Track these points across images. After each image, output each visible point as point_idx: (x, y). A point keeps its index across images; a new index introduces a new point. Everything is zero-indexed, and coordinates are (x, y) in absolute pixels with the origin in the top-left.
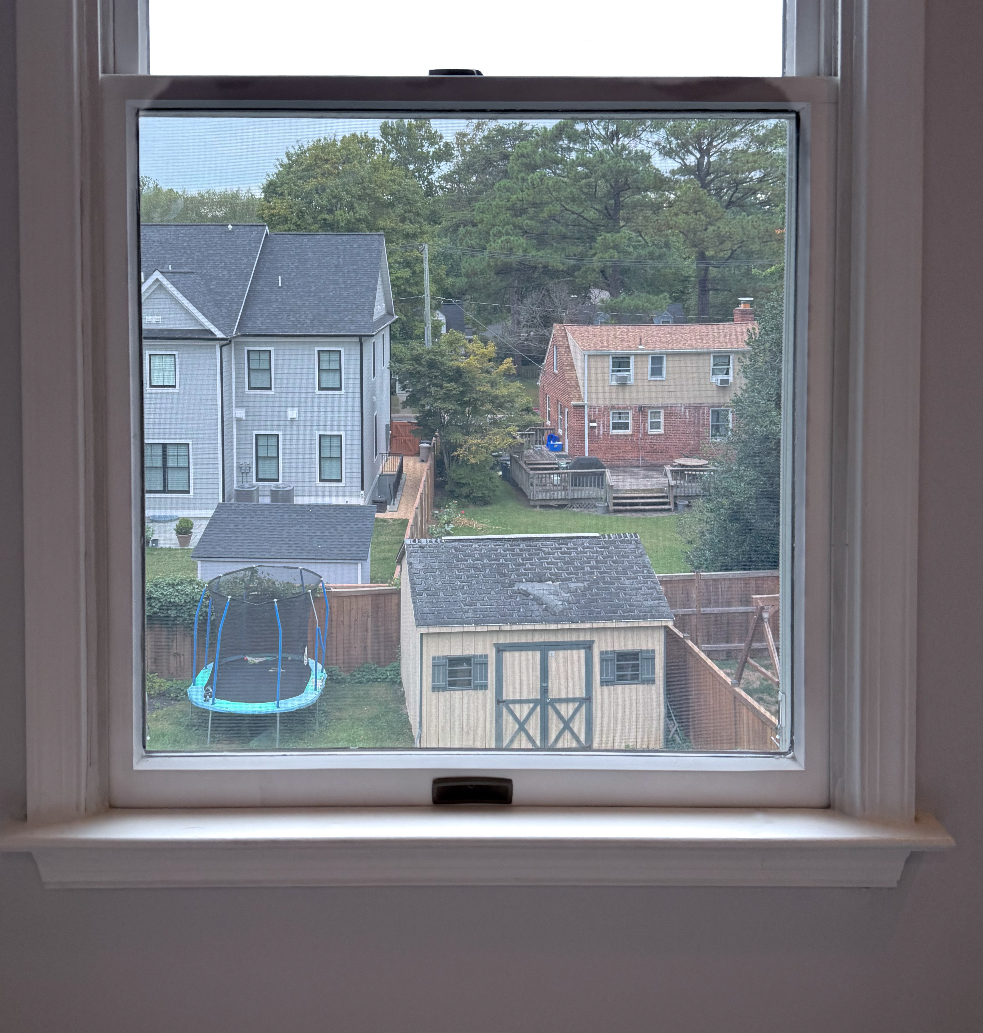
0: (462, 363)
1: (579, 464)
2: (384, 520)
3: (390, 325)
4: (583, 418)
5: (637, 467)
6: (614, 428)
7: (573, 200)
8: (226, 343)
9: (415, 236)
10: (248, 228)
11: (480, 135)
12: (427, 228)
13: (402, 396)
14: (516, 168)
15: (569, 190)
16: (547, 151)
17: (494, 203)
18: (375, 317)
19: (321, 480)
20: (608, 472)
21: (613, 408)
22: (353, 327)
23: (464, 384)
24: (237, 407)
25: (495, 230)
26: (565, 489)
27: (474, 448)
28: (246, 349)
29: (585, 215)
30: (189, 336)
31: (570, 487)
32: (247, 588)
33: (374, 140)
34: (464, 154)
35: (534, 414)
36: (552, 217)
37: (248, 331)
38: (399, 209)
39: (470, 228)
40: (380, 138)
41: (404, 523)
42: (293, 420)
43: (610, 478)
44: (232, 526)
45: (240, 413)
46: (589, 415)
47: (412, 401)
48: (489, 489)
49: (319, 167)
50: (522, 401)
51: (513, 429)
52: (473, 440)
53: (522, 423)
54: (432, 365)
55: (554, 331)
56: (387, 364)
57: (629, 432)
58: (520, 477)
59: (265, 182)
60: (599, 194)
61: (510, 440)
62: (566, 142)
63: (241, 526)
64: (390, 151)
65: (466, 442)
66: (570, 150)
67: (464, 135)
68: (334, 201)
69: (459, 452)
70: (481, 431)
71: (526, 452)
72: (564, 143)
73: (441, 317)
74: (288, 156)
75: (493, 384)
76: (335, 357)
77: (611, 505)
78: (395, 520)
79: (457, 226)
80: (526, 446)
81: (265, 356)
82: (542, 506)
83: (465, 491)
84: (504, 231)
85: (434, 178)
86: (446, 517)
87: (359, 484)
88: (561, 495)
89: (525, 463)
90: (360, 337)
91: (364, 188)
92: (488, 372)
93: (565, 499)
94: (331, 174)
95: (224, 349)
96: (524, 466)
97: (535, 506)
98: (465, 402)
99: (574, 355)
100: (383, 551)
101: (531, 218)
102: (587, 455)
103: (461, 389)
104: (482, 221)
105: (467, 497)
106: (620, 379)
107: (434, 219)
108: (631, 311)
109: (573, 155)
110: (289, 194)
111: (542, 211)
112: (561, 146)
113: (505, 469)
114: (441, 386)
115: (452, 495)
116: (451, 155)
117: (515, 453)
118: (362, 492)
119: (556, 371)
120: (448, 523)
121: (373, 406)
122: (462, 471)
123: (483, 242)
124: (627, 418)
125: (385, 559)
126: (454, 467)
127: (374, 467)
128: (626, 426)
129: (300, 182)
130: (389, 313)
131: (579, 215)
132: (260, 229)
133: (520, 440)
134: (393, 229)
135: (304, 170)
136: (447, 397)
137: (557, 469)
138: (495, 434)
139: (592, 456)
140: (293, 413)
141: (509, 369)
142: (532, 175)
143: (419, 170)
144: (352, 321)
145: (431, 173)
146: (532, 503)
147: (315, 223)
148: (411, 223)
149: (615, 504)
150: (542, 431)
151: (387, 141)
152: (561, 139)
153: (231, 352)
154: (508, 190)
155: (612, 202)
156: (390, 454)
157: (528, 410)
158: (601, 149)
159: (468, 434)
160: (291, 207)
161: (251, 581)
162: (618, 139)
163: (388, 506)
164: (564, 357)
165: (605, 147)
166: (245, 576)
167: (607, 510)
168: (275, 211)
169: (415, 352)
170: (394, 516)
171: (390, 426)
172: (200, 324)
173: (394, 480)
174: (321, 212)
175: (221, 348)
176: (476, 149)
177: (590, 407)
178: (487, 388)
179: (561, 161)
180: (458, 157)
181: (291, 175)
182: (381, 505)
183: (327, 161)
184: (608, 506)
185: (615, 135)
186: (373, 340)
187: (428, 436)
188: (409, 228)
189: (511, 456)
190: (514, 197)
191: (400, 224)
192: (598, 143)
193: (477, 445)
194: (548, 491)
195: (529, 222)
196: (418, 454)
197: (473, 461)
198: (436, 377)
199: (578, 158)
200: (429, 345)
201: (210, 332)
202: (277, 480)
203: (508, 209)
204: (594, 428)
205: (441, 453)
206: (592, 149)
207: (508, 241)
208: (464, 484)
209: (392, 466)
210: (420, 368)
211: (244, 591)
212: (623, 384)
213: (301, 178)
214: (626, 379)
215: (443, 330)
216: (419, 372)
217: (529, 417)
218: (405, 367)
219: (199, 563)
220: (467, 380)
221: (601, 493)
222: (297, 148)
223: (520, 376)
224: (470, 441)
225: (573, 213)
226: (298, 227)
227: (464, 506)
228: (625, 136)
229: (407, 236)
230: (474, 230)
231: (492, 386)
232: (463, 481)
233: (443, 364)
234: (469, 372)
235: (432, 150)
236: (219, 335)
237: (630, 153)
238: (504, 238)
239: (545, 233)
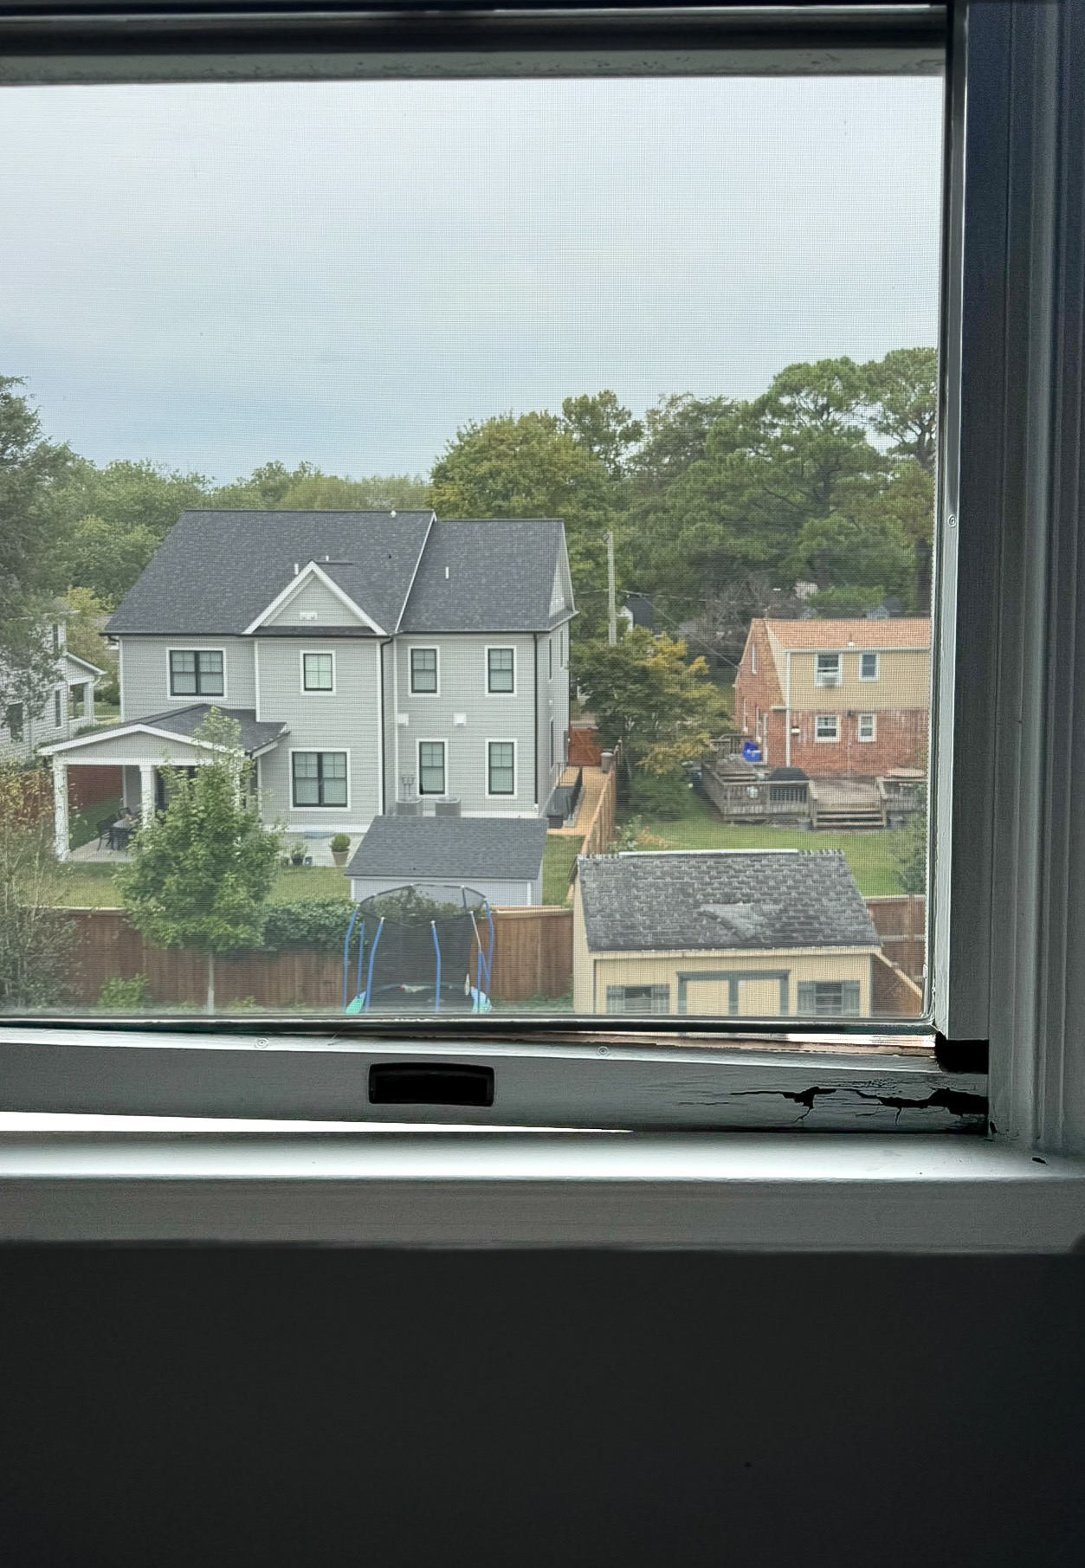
0: (649, 663)
1: (778, 774)
2: (560, 837)
3: (570, 621)
4: (784, 724)
5: (846, 779)
6: (820, 735)
7: (777, 482)
8: (387, 641)
9: (598, 524)
10: (413, 515)
11: (674, 411)
12: (613, 514)
13: (582, 698)
14: (713, 447)
15: (772, 471)
16: (748, 428)
17: (688, 487)
18: (552, 613)
19: (491, 792)
20: (811, 784)
21: (819, 712)
22: (527, 622)
23: (651, 686)
24: (400, 712)
25: (688, 516)
26: (763, 803)
27: (660, 757)
28: (410, 648)
29: (791, 499)
30: (347, 633)
31: (768, 801)
32: (404, 909)
33: (556, 419)
34: (655, 433)
35: (729, 719)
36: (753, 501)
37: (411, 628)
38: (582, 494)
39: (660, 514)
40: (562, 417)
41: (581, 839)
42: (460, 726)
43: (814, 791)
44: (389, 841)
45: (403, 719)
46: (792, 721)
47: (592, 705)
48: (677, 803)
49: (494, 448)
50: (715, 704)
51: (705, 736)
52: (660, 749)
53: (716, 730)
54: (615, 664)
55: (752, 627)
56: (565, 664)
57: (837, 739)
58: (712, 789)
59: (434, 466)
60: (807, 475)
61: (701, 749)
62: (769, 417)
63: (398, 841)
64: (572, 432)
65: (652, 750)
66: (774, 426)
67: (654, 412)
68: (510, 486)
69: (645, 761)
70: (669, 738)
71: (719, 762)
72: (768, 418)
73: (627, 614)
74: (460, 436)
75: (683, 686)
76: (507, 656)
77: (815, 821)
78: (571, 837)
79: (647, 512)
80: (720, 754)
81: (429, 656)
82: (737, 822)
83: (650, 804)
84: (698, 518)
85: (621, 460)
86: (628, 834)
87: (533, 797)
88: (758, 809)
89: (719, 774)
90: (535, 633)
91: (543, 472)
92: (677, 672)
93: (763, 814)
94: (507, 455)
95: (385, 647)
96: (717, 777)
97: (729, 822)
98: (652, 706)
99: (775, 654)
100: (556, 870)
101: (729, 503)
102: (788, 764)
103: (647, 691)
104: (674, 507)
105: (653, 811)
106: (826, 680)
107: (620, 504)
108: (841, 606)
109: (778, 432)
110: (461, 479)
111: (741, 495)
112: (764, 423)
113: (696, 781)
114: (626, 690)
115: (636, 809)
116: (641, 434)
117: (708, 762)
118: (536, 806)
119: (754, 672)
120: (631, 840)
121: (549, 709)
122: (647, 783)
123: (675, 530)
124: (834, 724)
125: (560, 880)
126: (638, 779)
127: (550, 778)
128: (833, 733)
129: (472, 466)
130: (569, 609)
131: (784, 498)
132: (426, 515)
133: (713, 748)
134: (575, 517)
135: (476, 452)
136: (631, 701)
137: (754, 780)
138: (685, 742)
139: (794, 766)
140: (460, 719)
141: (701, 669)
142: (730, 455)
143: (605, 452)
144: (526, 617)
145: (617, 455)
146: (726, 819)
147: (489, 510)
148: (596, 509)
149: (820, 820)
150: (738, 739)
151: (570, 418)
152: (764, 414)
153: (393, 651)
154: (704, 471)
155: (821, 484)
156: (568, 764)
157: (722, 715)
158: (808, 425)
159: (654, 740)
160: (462, 493)
161: (409, 901)
162: (829, 414)
163: (565, 822)
164: (764, 656)
165: (814, 423)
166: (401, 896)
167: (810, 826)
168: (445, 498)
169: (595, 651)
170: (572, 832)
171: (570, 733)
172: (358, 619)
173: (571, 791)
174: (495, 498)
175: (382, 646)
176: (668, 428)
177: (793, 712)
178: (675, 690)
179: (764, 439)
180: (648, 438)
181: (462, 458)
182: (556, 821)
183: (502, 441)
184: (811, 823)
185: (825, 408)
186: (550, 637)
187: (610, 745)
188: (593, 515)
189: (702, 766)
190: (711, 480)
191: (583, 511)
192: (806, 418)
193: (665, 754)
194: (743, 805)
195: (727, 507)
196: (599, 764)
197: (660, 771)
198: (619, 678)
199: (782, 435)
200: (612, 641)
201: (370, 629)
202: (443, 792)
203: (704, 493)
204: (797, 735)
205: (625, 762)
206: (800, 424)
207: (702, 528)
208: (650, 798)
209: (569, 777)
210: (602, 669)
211: (401, 913)
212: (830, 685)
213: (473, 461)
214: (833, 680)
215: (630, 627)
216: (600, 672)
217: (723, 723)
218: (586, 666)
219: (353, 882)
220: (654, 681)
221: (805, 807)
222: (469, 427)
223: (712, 678)
224: (657, 750)
225: (778, 496)
226: (470, 515)
227: (650, 822)
228: (836, 410)
229: (590, 524)
230: (665, 516)
231: (682, 689)
232: (648, 794)
233: (627, 664)
234: (657, 672)
235: (619, 429)
236: (380, 631)
237: (842, 429)
238: (699, 524)
239: (744, 519)
